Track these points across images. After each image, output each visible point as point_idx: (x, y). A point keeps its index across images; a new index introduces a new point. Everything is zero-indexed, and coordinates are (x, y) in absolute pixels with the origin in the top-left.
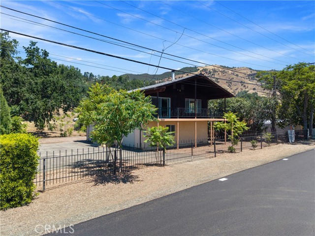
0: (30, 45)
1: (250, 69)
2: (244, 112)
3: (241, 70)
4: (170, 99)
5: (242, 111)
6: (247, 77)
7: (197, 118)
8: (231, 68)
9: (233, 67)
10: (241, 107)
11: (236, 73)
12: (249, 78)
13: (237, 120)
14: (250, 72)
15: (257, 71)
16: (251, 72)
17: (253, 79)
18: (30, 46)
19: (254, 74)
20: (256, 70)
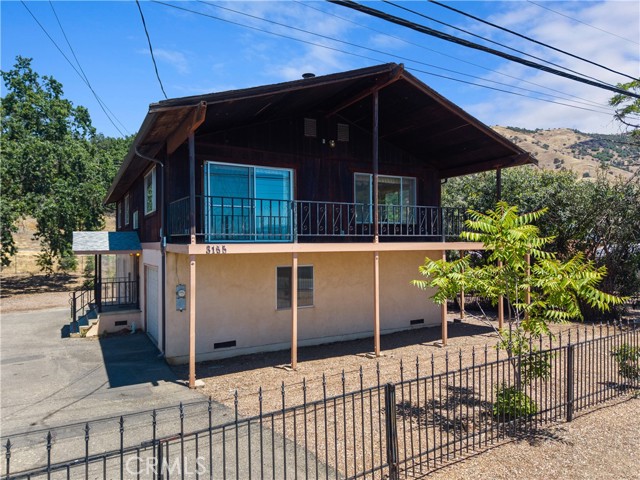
0: (16, 66)
1: (576, 132)
2: (570, 219)
3: (556, 134)
4: (291, 171)
5: (564, 215)
6: (570, 150)
7: (382, 240)
8: (532, 132)
9: (538, 130)
10: (559, 202)
11: (543, 142)
12: (573, 152)
13: (546, 248)
14: (576, 139)
15: (592, 135)
16: (579, 138)
17: (583, 153)
18: (14, 69)
19: (586, 143)
20: (589, 135)
